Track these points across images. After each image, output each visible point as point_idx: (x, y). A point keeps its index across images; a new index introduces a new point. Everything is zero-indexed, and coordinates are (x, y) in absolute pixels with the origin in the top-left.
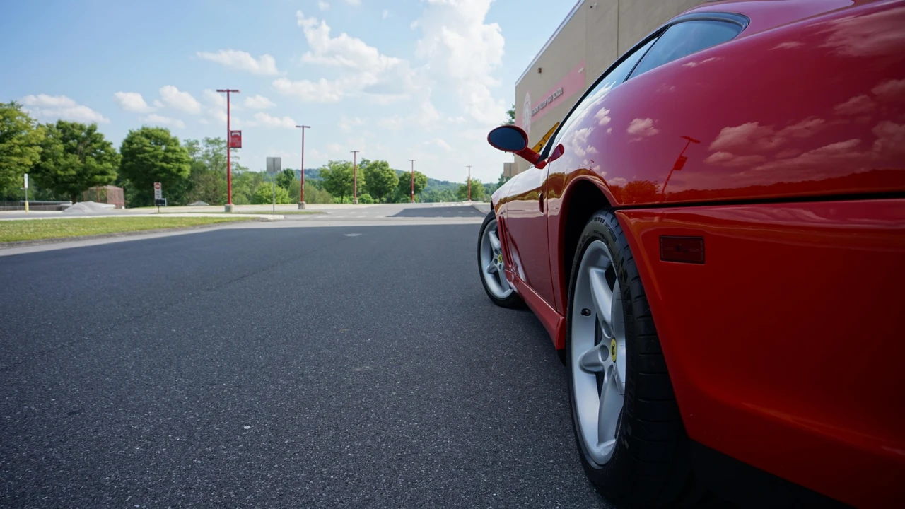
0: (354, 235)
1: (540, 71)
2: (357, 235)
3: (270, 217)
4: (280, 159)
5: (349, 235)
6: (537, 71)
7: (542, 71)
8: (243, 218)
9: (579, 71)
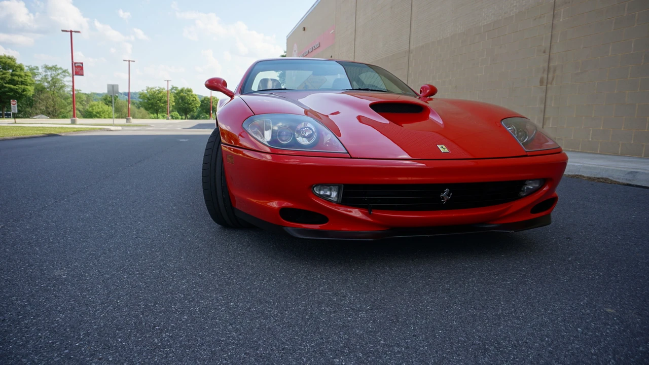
0: (184, 140)
1: (304, 29)
2: (187, 140)
3: (112, 128)
4: (118, 85)
5: (181, 140)
6: (302, 29)
7: (306, 29)
8: (92, 128)
9: (331, 32)
